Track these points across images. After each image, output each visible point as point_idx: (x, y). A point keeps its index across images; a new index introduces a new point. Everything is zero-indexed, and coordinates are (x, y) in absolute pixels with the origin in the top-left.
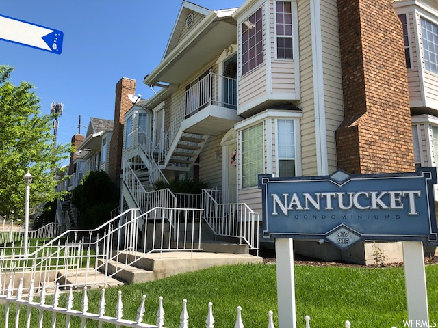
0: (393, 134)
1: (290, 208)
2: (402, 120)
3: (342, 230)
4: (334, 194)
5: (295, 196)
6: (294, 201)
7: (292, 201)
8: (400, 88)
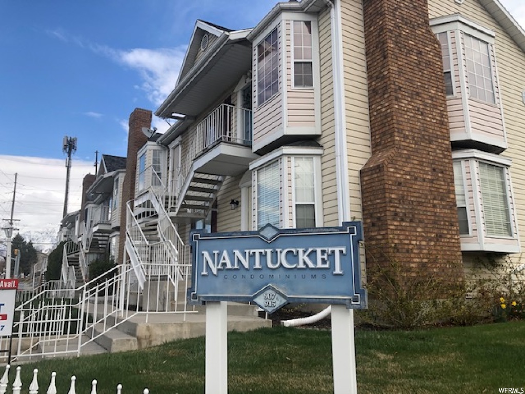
0: (430, 173)
1: (220, 267)
2: (441, 156)
3: (269, 292)
4: (263, 251)
5: (225, 254)
6: (224, 259)
7: (222, 258)
8: (438, 118)
